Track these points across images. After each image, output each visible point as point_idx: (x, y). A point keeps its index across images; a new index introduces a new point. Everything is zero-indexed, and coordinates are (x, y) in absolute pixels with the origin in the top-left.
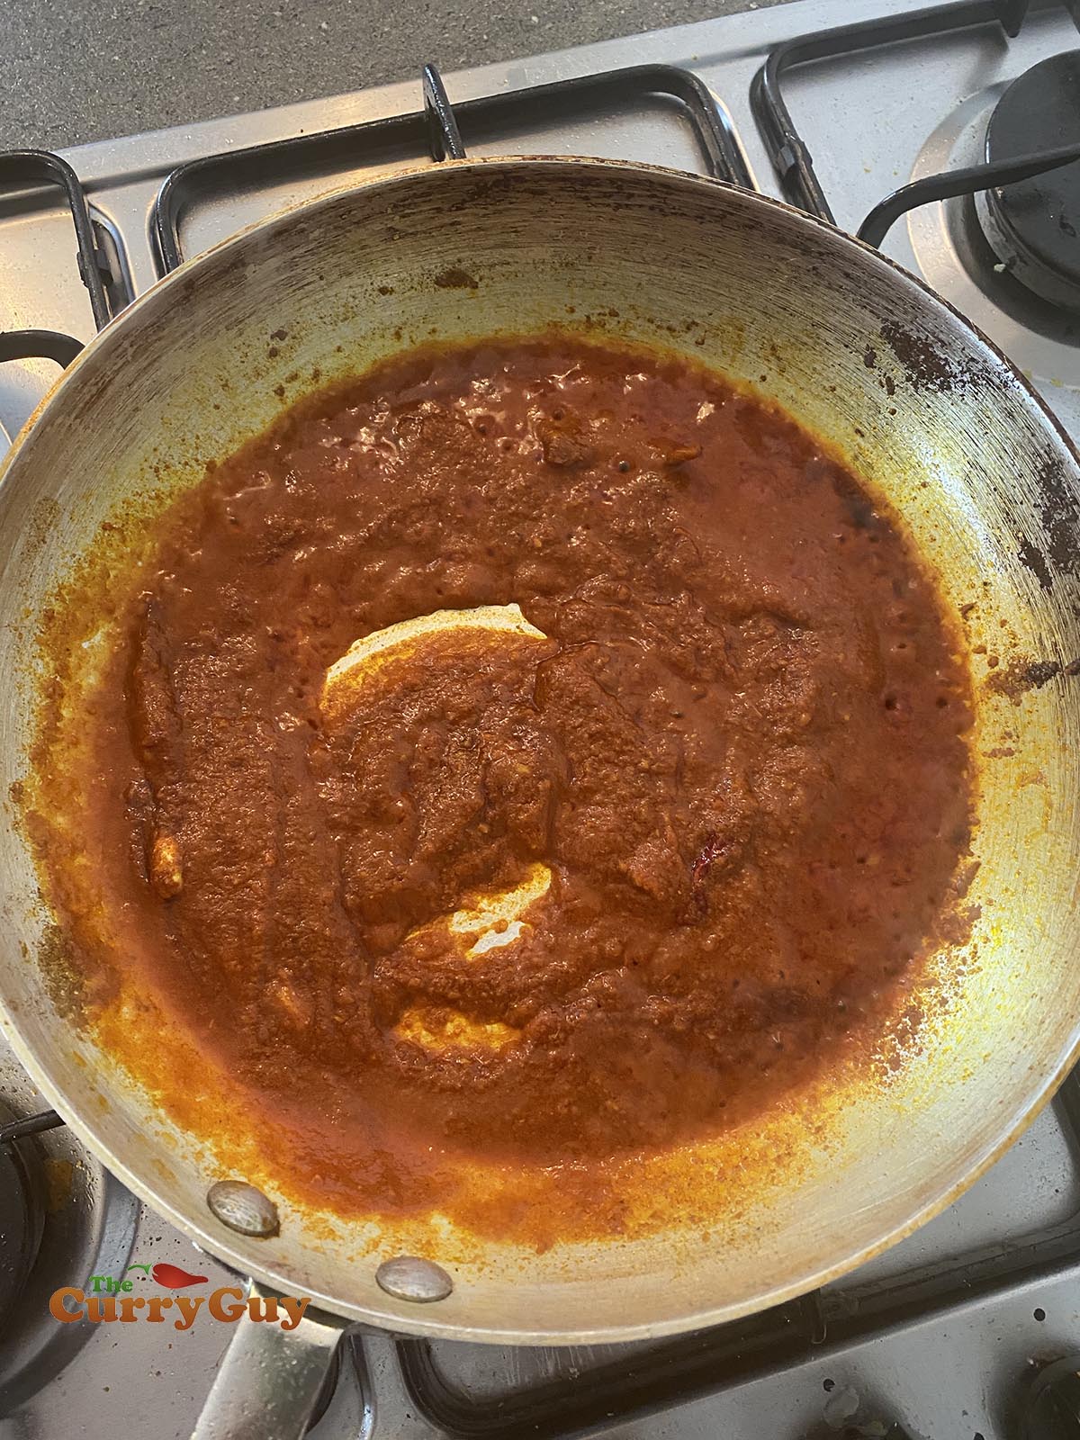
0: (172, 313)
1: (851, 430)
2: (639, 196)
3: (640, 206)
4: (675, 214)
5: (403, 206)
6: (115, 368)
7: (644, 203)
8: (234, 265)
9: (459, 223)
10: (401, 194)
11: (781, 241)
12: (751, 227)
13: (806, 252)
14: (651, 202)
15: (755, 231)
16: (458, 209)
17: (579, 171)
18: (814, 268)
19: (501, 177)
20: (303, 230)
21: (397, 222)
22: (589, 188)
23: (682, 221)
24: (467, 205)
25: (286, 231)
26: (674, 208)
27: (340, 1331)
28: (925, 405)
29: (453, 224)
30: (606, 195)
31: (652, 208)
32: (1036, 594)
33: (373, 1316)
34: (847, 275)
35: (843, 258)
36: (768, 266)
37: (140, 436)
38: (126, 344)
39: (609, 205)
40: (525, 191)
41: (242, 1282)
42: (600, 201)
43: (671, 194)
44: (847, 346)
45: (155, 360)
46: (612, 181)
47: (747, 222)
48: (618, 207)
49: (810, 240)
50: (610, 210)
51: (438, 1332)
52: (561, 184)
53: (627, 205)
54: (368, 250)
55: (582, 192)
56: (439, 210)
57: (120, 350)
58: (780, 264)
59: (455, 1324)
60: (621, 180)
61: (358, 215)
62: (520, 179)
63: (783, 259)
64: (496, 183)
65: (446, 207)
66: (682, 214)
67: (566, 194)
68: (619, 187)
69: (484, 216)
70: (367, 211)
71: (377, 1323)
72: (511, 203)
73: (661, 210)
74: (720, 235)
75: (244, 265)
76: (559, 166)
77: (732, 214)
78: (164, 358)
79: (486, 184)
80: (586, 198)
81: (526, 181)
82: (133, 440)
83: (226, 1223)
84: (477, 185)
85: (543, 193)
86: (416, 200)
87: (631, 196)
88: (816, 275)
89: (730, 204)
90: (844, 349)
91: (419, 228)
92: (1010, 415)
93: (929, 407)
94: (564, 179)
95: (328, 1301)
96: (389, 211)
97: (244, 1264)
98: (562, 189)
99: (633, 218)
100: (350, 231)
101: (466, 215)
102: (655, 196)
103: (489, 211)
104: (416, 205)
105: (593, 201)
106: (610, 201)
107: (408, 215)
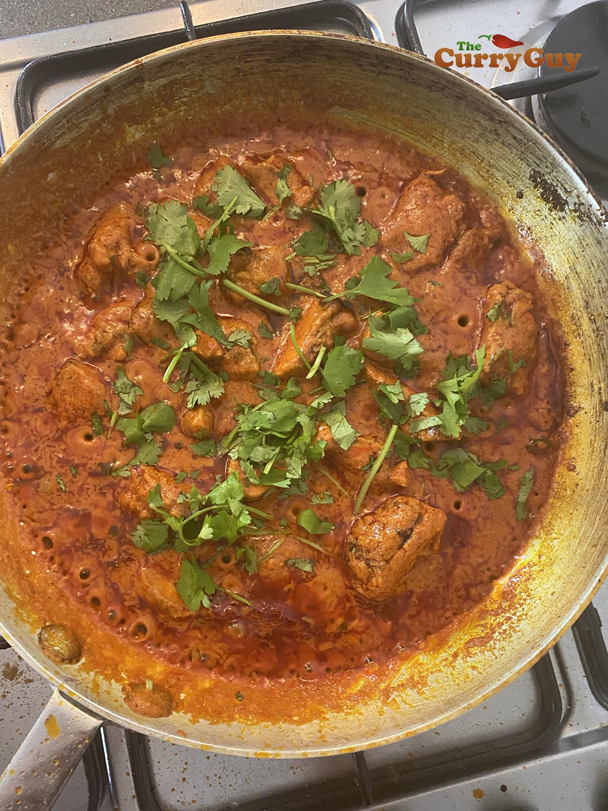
0: (95, 106)
2: (394, 68)
3: (393, 75)
4: (414, 83)
5: (246, 55)
6: (57, 135)
7: (395, 73)
8: (136, 80)
9: (281, 71)
10: (246, 48)
11: (478, 109)
12: (460, 98)
13: (492, 119)
14: (400, 73)
15: (462, 101)
16: (281, 62)
18: (495, 130)
19: (308, 44)
20: (182, 63)
21: (242, 65)
22: (363, 59)
23: (418, 88)
24: (286, 60)
25: (171, 62)
26: (414, 79)
29: (276, 71)
30: (374, 65)
31: (400, 77)
34: (515, 138)
35: (513, 126)
36: (468, 124)
38: (64, 121)
39: (374, 72)
40: (323, 55)
42: (369, 68)
44: (508, 182)
46: (378, 57)
47: (458, 95)
48: (379, 73)
49: (494, 111)
50: (375, 74)
52: (345, 54)
53: (385, 73)
54: (223, 81)
55: (358, 61)
56: (268, 61)
57: (60, 125)
58: (475, 124)
59: (164, 731)
60: (383, 56)
61: (218, 58)
62: (321, 48)
63: (477, 121)
64: (305, 49)
65: (273, 59)
66: (419, 84)
67: (348, 60)
68: (382, 61)
70: (223, 55)
71: (120, 722)
72: (314, 62)
73: (407, 79)
74: (441, 100)
75: (143, 80)
77: (449, 88)
79: (299, 48)
80: (361, 65)
81: (324, 49)
84: (293, 48)
85: (334, 58)
86: (254, 53)
87: (389, 67)
88: (496, 134)
89: (448, 81)
90: (506, 184)
92: (599, 242)
94: (348, 51)
96: (237, 57)
98: (346, 57)
100: (211, 67)
101: (285, 66)
102: (403, 70)
103: (298, 66)
104: (254, 56)
105: (365, 67)
106: (375, 69)
107: (249, 62)
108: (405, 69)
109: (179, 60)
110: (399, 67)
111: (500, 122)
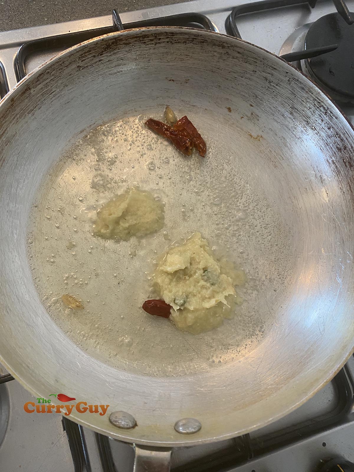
0: (8, 112)
1: (249, 106)
2: (163, 39)
3: (164, 42)
4: (176, 43)
5: (82, 57)
7: (165, 41)
8: (26, 90)
9: (102, 60)
10: (80, 53)
11: (215, 45)
12: (203, 42)
13: (223, 47)
14: (168, 40)
15: (205, 44)
16: (101, 55)
17: (141, 33)
18: (227, 52)
19: (114, 40)
20: (48, 72)
21: (81, 64)
22: (145, 39)
23: (179, 45)
24: (104, 53)
25: (42, 73)
26: (175, 41)
27: (170, 452)
28: (272, 92)
29: (100, 61)
30: (151, 40)
31: (168, 42)
32: (323, 146)
33: (181, 443)
34: (239, 52)
35: (236, 46)
36: (211, 55)
37: (6, 159)
39: (153, 44)
40: (123, 44)
41: (131, 446)
42: (149, 43)
43: (173, 36)
44: (242, 77)
45: (5, 130)
46: (153, 35)
48: (156, 44)
50: (153, 45)
51: (204, 442)
52: (135, 39)
53: (159, 43)
54: (72, 75)
55: (143, 41)
56: (94, 56)
58: (214, 53)
60: (156, 34)
61: (67, 63)
62: (121, 40)
63: (215, 51)
64: (113, 43)
65: (96, 55)
66: (178, 42)
67: (137, 42)
68: (156, 37)
69: (110, 56)
70: (69, 61)
72: (119, 49)
73: (171, 42)
74: (193, 47)
75: (30, 89)
76: (134, 33)
77: (196, 39)
78: (8, 129)
79: (109, 44)
80: (145, 43)
81: (123, 40)
82: (4, 161)
83: (119, 427)
84: (106, 45)
85: (130, 43)
86: (86, 54)
87: (160, 39)
89: (195, 35)
90: (241, 78)
91: (89, 64)
92: (303, 89)
93: (274, 92)
94: (136, 37)
95: (164, 443)
96: (77, 60)
97: (131, 440)
98: (136, 41)
99: (161, 47)
100: (65, 70)
101: (104, 56)
102: (168, 37)
103: (111, 54)
104: (86, 56)
105: (147, 43)
106: (153, 42)
107: (84, 60)
108: (169, 36)
109: (47, 71)
110: (166, 37)
111: (229, 47)
